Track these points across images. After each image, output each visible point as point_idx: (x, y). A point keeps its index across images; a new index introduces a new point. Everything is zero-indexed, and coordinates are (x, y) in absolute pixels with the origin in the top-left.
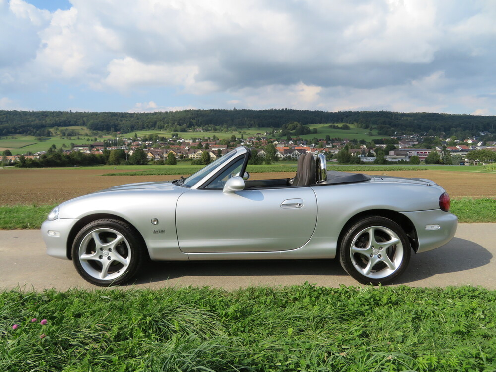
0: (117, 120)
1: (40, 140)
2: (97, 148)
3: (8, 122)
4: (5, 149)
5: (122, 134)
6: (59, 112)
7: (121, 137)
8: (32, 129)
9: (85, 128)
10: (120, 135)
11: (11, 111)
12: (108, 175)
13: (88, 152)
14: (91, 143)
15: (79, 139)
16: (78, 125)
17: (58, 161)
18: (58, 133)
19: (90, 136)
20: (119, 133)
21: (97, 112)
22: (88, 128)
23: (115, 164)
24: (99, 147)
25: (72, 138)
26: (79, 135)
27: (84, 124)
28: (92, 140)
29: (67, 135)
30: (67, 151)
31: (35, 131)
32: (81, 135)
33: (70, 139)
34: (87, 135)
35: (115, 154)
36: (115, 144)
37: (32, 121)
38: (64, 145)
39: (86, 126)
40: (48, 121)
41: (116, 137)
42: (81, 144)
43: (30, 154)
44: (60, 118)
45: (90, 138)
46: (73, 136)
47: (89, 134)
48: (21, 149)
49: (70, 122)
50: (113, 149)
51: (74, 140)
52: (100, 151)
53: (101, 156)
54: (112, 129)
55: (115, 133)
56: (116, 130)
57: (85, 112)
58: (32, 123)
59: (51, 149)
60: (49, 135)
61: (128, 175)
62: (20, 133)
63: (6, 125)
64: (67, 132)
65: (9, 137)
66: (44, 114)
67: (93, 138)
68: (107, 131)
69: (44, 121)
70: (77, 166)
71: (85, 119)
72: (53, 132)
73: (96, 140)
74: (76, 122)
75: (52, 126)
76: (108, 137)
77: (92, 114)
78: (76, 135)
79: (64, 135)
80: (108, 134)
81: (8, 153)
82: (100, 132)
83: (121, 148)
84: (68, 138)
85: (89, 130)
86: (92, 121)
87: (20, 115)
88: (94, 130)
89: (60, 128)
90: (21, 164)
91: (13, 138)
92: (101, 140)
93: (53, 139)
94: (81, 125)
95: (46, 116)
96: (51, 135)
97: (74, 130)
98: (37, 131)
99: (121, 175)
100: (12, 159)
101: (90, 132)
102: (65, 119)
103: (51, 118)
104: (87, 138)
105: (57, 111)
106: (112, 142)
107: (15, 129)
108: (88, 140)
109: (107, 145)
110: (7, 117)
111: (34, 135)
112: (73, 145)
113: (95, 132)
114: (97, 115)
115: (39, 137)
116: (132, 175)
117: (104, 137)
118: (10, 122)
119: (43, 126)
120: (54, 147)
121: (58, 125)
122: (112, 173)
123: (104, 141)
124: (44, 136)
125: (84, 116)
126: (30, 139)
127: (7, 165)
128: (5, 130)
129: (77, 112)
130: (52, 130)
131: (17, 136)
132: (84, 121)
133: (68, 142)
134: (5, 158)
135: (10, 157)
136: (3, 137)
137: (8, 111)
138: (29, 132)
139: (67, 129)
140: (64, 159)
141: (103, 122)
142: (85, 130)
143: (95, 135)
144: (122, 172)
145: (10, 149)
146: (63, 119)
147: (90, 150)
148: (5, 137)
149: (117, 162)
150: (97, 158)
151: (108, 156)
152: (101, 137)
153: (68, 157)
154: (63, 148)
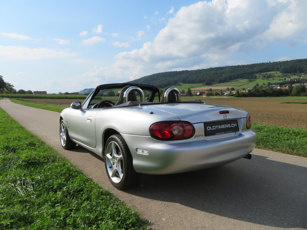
0: (302, 65)
1: (250, 81)
2: (285, 85)
3: (234, 72)
4: (232, 87)
5: (306, 74)
6: (263, 63)
7: (305, 76)
8: (246, 75)
9: (278, 72)
10: (304, 75)
11: (236, 66)
12: (286, 103)
13: (279, 88)
14: (281, 81)
15: (274, 79)
16: (274, 71)
17: (258, 94)
18: (261, 76)
19: (281, 77)
20: (303, 73)
21: (287, 61)
22: (280, 72)
23: (296, 96)
24: (287, 84)
25: (269, 79)
26: (274, 77)
27: (278, 70)
28: (282, 80)
29: (266, 77)
30: (265, 87)
31: (248, 76)
32: (276, 77)
33: (268, 80)
34: (279, 76)
35: (297, 89)
36: (299, 81)
37: (247, 70)
38: (264, 84)
39: (279, 71)
40: (255, 70)
41: (300, 77)
42: (274, 83)
43: (244, 89)
44: (263, 67)
45: (281, 78)
46: (270, 78)
47: (280, 76)
48: (240, 87)
49: (269, 69)
50: (297, 85)
51: (271, 80)
52: (287, 87)
53: (286, 90)
54: (298, 71)
55: (300, 74)
56: (301, 72)
57: (279, 62)
58: (247, 71)
59: (255, 86)
60: (256, 78)
61: (300, 103)
62: (240, 78)
63: (234, 74)
64: (267, 76)
65: (234, 80)
66: (254, 66)
67: (283, 78)
68: (294, 73)
69: (253, 70)
70: (269, 97)
71: (279, 66)
72: (258, 76)
73: (285, 79)
74: (273, 68)
75: (257, 73)
76: (294, 77)
77: (284, 62)
78: (272, 77)
79: (264, 77)
80: (295, 75)
81: (233, 89)
82: (289, 74)
83: (304, 84)
84: (266, 79)
85: (281, 73)
86: (284, 67)
87: (241, 67)
88: (284, 73)
89: (262, 74)
90: (237, 95)
91: (236, 81)
92: (288, 79)
93: (258, 80)
94: (276, 71)
95: (255, 66)
96: (257, 78)
97: (271, 74)
98: (249, 76)
99: (295, 103)
100: (234, 92)
101: (282, 75)
102: (266, 67)
103: (257, 67)
104: (279, 78)
105: (262, 63)
106: (297, 80)
107: (238, 76)
108: (280, 80)
109: (292, 82)
110: (234, 69)
111: (247, 79)
112: (269, 84)
113: (285, 74)
114: (287, 63)
115: (250, 80)
116: (304, 103)
117: (291, 77)
118: (235, 72)
119: (253, 73)
120: (258, 85)
121: (261, 71)
122: (288, 102)
123: (291, 80)
124: (253, 79)
125: (278, 65)
126: (245, 81)
127: (230, 96)
128: (233, 77)
129: (274, 62)
130: (257, 75)
131: (238, 79)
132: (278, 67)
133: (266, 82)
134: (231, 92)
135: (233, 92)
136: (231, 81)
137: (235, 66)
138: (245, 77)
139: (266, 74)
140: (261, 92)
141: (291, 67)
142: (279, 73)
143: (286, 76)
144: (296, 101)
145: (234, 87)
146: (264, 67)
147: (280, 86)
148: (233, 81)
149: (298, 94)
150: (283, 91)
151: (291, 90)
152: (289, 77)
153: (264, 91)
154: (263, 86)
